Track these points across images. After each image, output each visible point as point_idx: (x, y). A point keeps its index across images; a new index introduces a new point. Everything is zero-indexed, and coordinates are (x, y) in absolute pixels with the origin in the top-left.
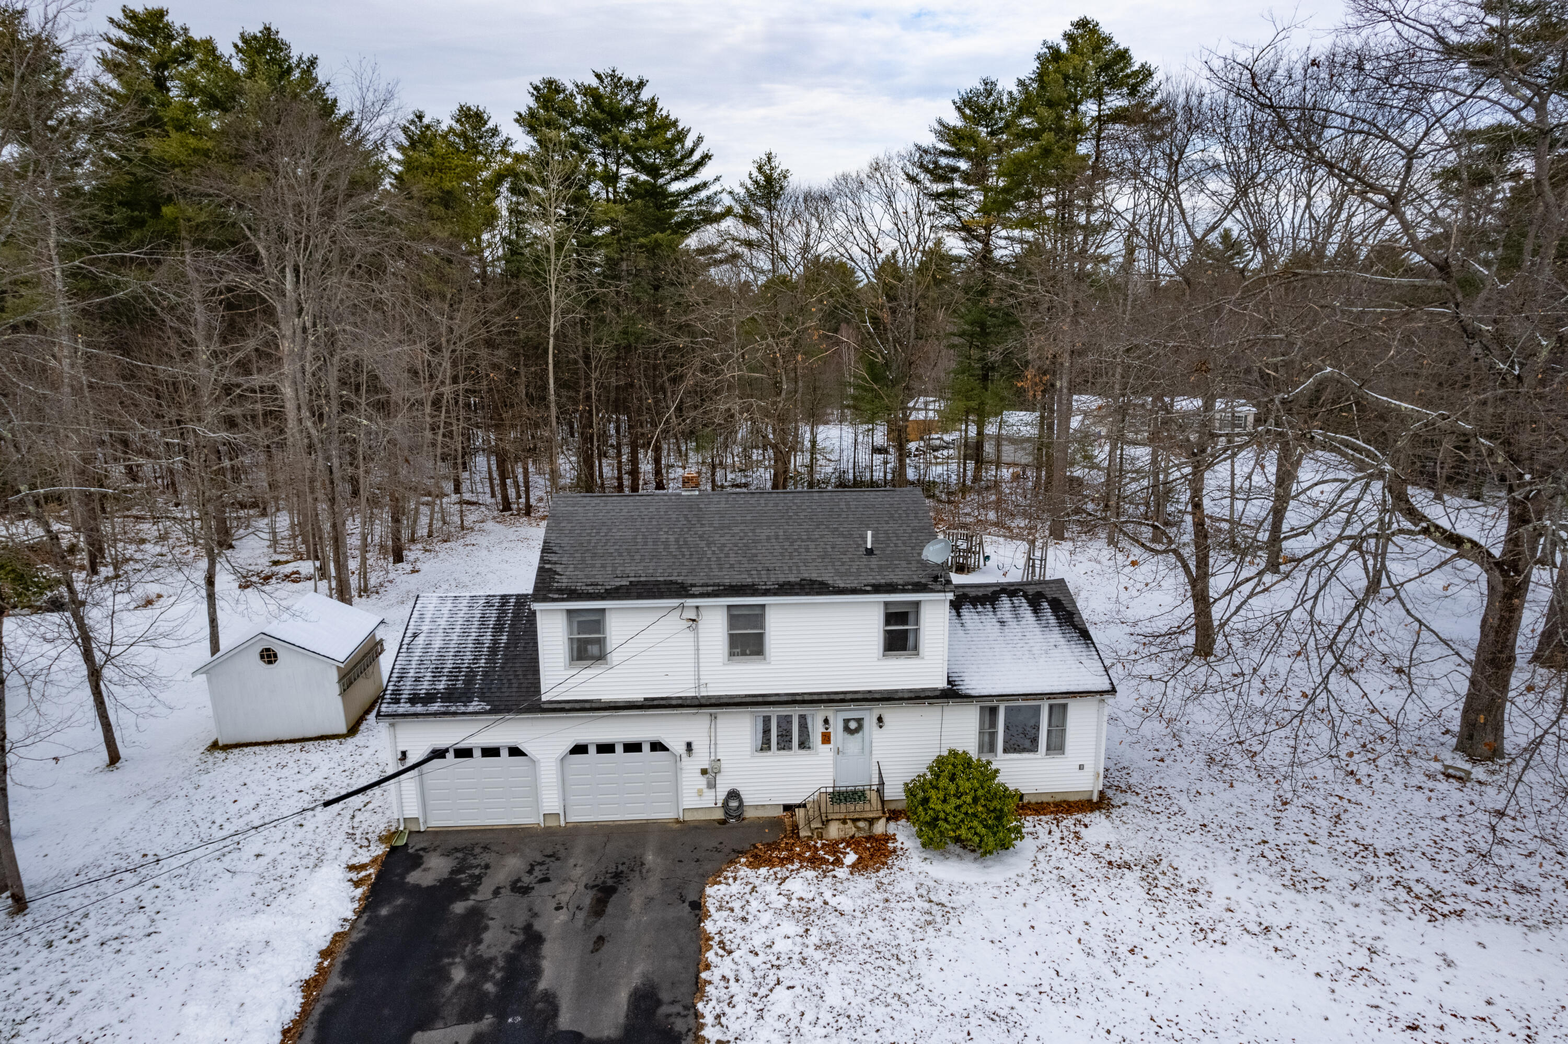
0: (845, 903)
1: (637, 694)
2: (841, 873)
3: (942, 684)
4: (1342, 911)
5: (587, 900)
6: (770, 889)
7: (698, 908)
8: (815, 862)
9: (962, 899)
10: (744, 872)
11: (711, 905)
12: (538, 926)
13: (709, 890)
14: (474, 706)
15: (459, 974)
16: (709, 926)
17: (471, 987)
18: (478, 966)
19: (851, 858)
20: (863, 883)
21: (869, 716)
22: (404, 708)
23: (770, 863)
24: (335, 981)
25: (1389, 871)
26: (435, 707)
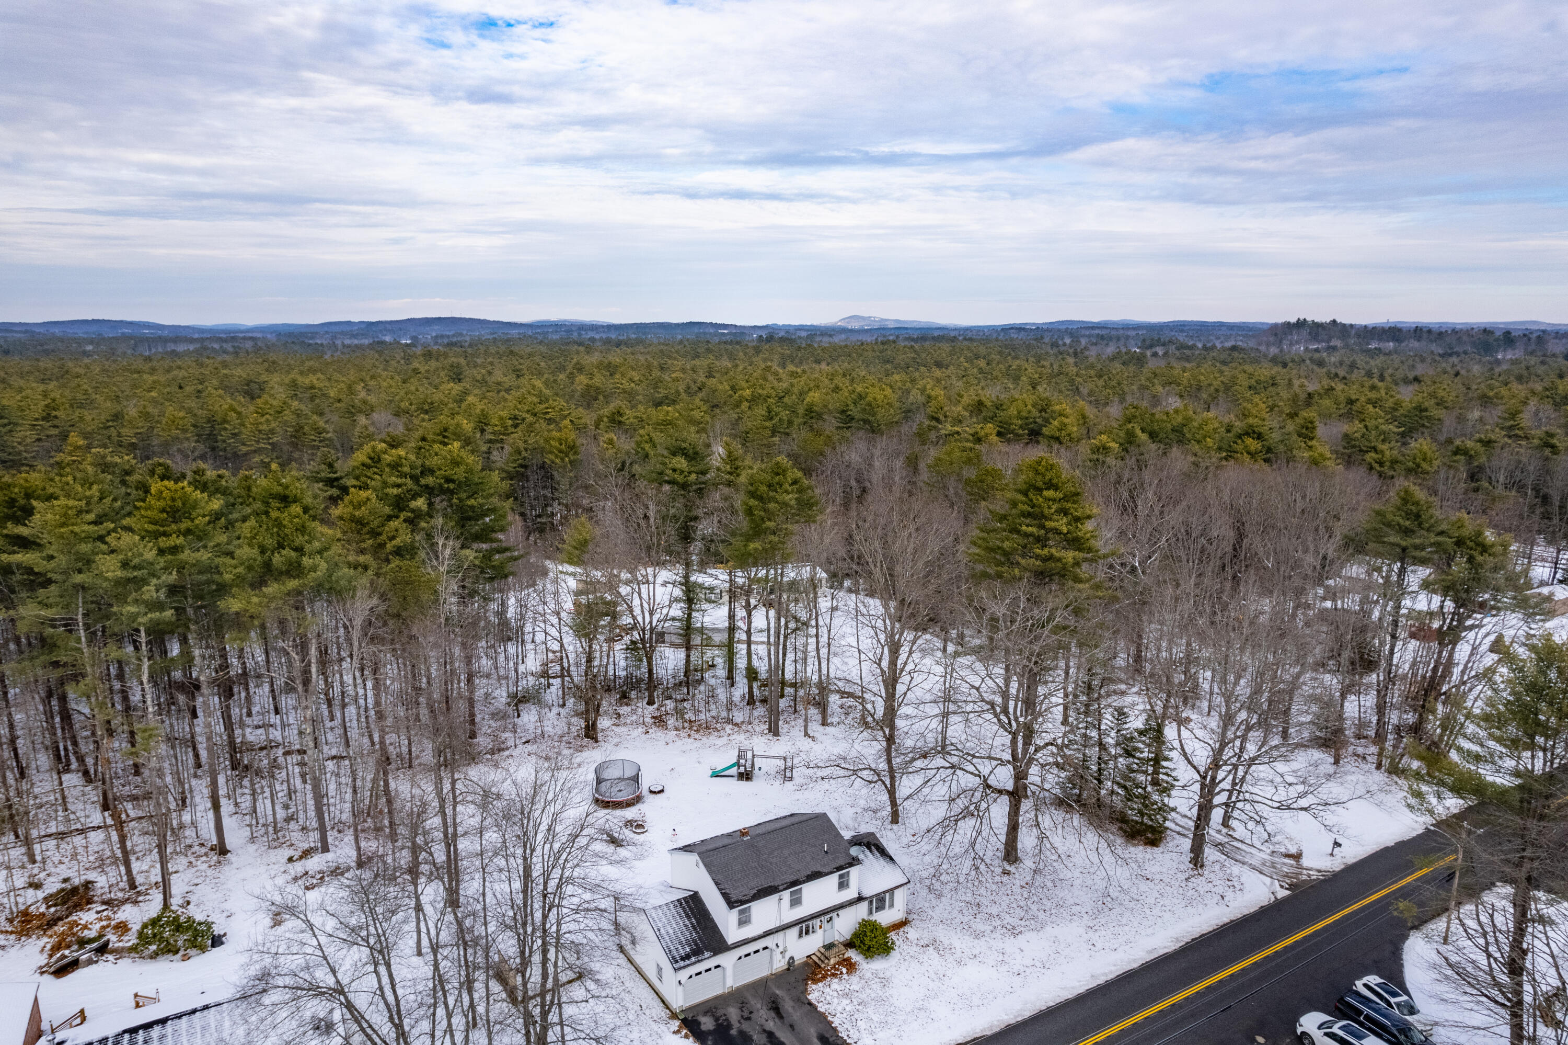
0: (854, 987)
1: (760, 932)
2: (845, 976)
3: (856, 896)
4: (992, 942)
5: (773, 1014)
6: (827, 990)
7: (810, 1004)
8: (834, 975)
9: (888, 974)
10: (814, 986)
11: (814, 1002)
12: (767, 1029)
13: (809, 997)
14: (707, 954)
16: (820, 1009)
19: (844, 970)
21: (834, 915)
22: (682, 963)
23: (819, 980)
25: (999, 922)
26: (693, 960)
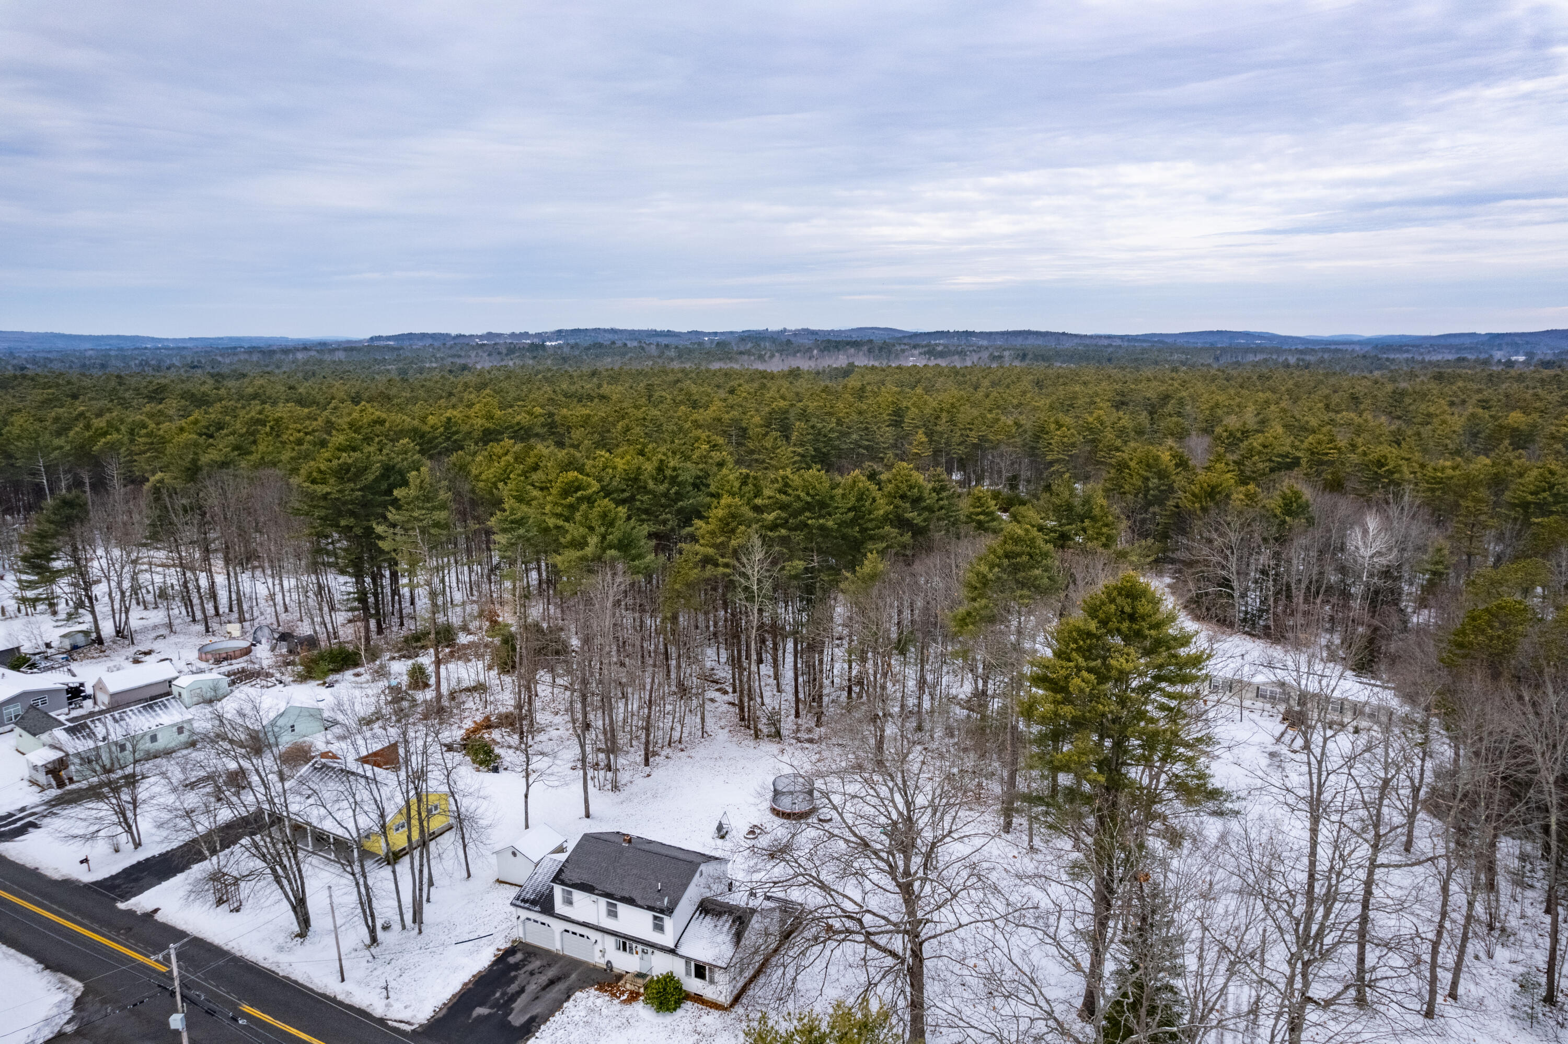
0: (605, 1011)
1: (581, 920)
3: (672, 946)
5: (545, 984)
6: (592, 999)
7: (569, 997)
8: (613, 995)
9: (637, 1023)
10: (592, 990)
11: (573, 998)
12: (526, 988)
13: (577, 993)
14: (537, 908)
15: (498, 995)
16: (565, 1005)
17: (498, 999)
18: (503, 994)
19: (624, 998)
20: (618, 1007)
21: (650, 950)
22: (519, 903)
23: (602, 990)
24: (470, 986)
26: (527, 905)
